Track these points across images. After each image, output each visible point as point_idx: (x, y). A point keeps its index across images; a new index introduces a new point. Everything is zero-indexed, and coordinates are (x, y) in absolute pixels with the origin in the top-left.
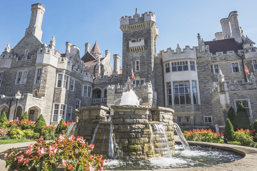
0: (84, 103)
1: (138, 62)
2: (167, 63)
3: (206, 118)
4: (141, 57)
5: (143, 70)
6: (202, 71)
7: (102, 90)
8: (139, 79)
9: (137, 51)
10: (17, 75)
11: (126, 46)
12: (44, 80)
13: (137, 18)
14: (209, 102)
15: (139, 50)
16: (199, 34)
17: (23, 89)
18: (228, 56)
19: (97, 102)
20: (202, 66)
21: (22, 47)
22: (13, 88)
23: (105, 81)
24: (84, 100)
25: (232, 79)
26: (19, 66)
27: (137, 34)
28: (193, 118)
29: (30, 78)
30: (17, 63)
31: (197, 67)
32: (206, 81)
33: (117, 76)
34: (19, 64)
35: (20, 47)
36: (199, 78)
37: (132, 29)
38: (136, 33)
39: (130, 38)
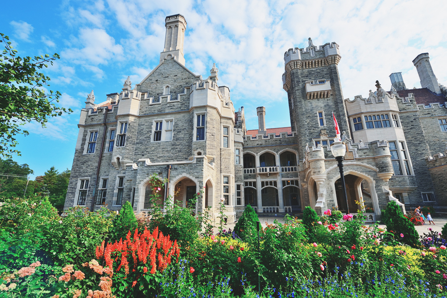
0: (238, 175)
1: (321, 114)
2: (356, 117)
3: (424, 195)
4: (325, 106)
5: (331, 126)
6: (408, 128)
7: (256, 155)
8: (327, 139)
9: (319, 97)
10: (152, 126)
11: (300, 91)
12: (211, 134)
13: (314, 52)
14: (426, 172)
15: (322, 97)
16: (377, 82)
17: (169, 149)
18: (433, 110)
19: (250, 173)
20: (407, 121)
21: (157, 81)
22: (147, 149)
23: (260, 143)
24: (238, 171)
25: (443, 140)
26: (156, 112)
27: (314, 74)
28: (407, 196)
29: (180, 132)
30: (150, 107)
31: (401, 122)
32: (417, 143)
33: (279, 136)
34: (156, 108)
35: (152, 81)
36: (406, 138)
37: (306, 67)
38: (313, 72)
39: (304, 80)
